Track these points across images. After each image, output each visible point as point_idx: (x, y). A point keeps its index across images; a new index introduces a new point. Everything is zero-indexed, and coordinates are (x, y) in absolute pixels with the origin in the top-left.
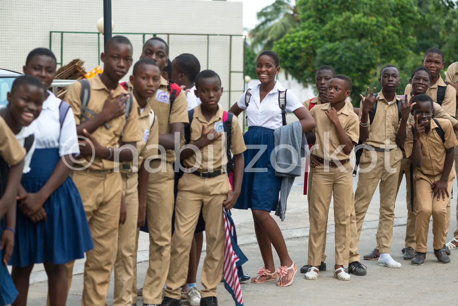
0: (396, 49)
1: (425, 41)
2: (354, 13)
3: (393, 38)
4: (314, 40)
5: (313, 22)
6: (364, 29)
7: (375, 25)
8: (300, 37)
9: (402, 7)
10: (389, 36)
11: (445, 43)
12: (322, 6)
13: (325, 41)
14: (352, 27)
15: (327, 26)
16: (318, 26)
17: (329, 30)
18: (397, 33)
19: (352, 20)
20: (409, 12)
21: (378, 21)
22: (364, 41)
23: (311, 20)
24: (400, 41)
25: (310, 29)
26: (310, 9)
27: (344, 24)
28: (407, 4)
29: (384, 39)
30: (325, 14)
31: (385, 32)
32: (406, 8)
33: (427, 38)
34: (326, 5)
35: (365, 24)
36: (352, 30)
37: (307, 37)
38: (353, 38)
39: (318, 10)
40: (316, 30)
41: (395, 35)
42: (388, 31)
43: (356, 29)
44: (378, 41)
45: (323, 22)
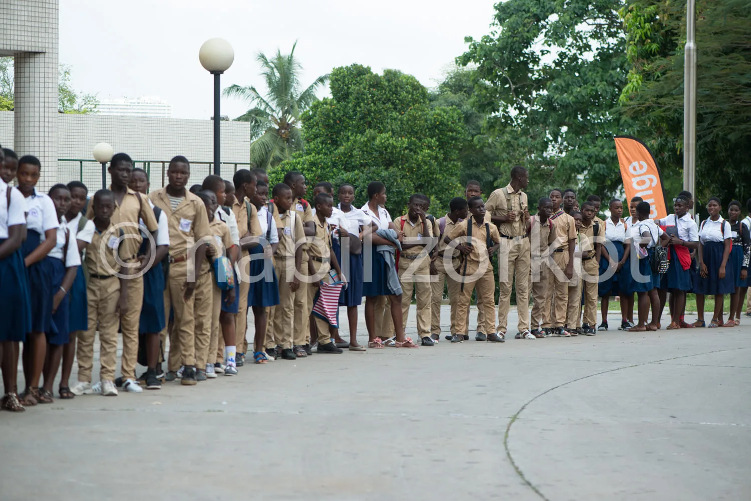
0: (436, 180)
1: (474, 171)
2: (381, 132)
3: (431, 165)
4: (322, 168)
5: (322, 143)
6: (392, 153)
7: (406, 148)
8: (303, 164)
9: (441, 123)
10: (425, 163)
11: (501, 174)
12: (335, 121)
13: (340, 170)
14: (376, 151)
15: (342, 149)
16: (328, 149)
17: (344, 154)
18: (436, 158)
19: (377, 142)
20: (452, 131)
21: (410, 144)
22: (391, 169)
23: (319, 140)
24: (441, 170)
25: (319, 153)
26: (317, 124)
27: (366, 145)
28: (448, 121)
29: (419, 166)
30: (338, 132)
31: (420, 157)
32: (447, 125)
33: (477, 166)
34: (340, 119)
35: (394, 147)
36: (375, 154)
37: (313, 164)
38: (377, 165)
39: (328, 126)
40: (325, 154)
41: (433, 162)
42: (424, 156)
43: (381, 153)
44: (411, 170)
45: (335, 143)
